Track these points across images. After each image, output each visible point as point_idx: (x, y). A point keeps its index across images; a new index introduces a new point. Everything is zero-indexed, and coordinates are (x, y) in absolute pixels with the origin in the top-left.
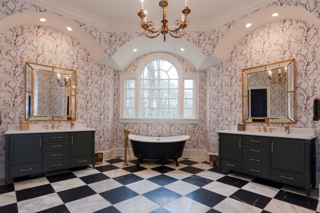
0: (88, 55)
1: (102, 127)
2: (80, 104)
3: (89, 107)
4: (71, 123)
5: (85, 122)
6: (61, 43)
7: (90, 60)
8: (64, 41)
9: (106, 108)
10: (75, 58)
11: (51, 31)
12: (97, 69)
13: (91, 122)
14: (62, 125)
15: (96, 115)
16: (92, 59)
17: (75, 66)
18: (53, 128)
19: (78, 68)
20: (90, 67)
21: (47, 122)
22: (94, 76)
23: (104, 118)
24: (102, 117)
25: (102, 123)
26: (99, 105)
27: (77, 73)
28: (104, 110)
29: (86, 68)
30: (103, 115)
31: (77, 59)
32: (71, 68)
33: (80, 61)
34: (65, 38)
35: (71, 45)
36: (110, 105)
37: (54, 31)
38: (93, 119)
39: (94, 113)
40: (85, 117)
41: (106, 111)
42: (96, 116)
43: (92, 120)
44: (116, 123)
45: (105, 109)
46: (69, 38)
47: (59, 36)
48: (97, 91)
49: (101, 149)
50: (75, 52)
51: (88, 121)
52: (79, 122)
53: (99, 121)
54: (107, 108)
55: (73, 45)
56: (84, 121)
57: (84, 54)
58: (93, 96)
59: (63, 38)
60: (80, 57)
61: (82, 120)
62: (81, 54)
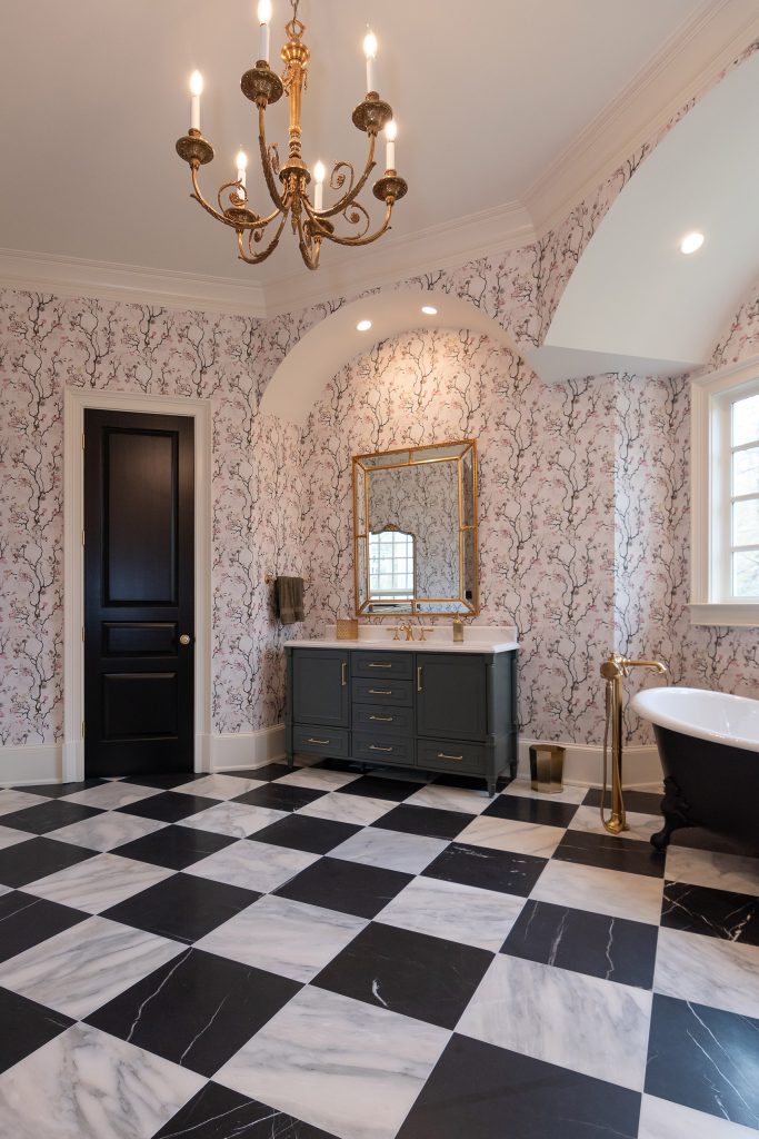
0: (520, 363)
1: (580, 641)
2: (492, 555)
3: (527, 564)
4: (455, 625)
5: (512, 622)
6: (434, 361)
7: (527, 378)
8: (442, 351)
9: (598, 562)
10: (473, 394)
11: (407, 338)
12: (556, 407)
13: (532, 620)
14: (432, 630)
15: (554, 592)
16: (534, 375)
17: (477, 422)
18: (410, 635)
19: (484, 428)
20: (525, 409)
21: (403, 618)
22: (542, 437)
23: (591, 607)
24: (582, 599)
25: (580, 627)
26: (566, 553)
27: (481, 447)
28: (588, 572)
29: (512, 419)
30: (583, 591)
31: (481, 396)
32: (461, 436)
33: (490, 399)
34: (443, 340)
35: (462, 354)
36: (616, 547)
37: (414, 336)
38: (542, 610)
39: (544, 586)
40: (512, 600)
41: (597, 576)
42: (556, 596)
43: (539, 615)
44: (681, 628)
45: (595, 567)
46: (454, 336)
47: (429, 344)
48: (554, 498)
49: (577, 733)
50: (474, 373)
51: (524, 616)
52: (491, 621)
53: (565, 619)
54: (601, 562)
55: (466, 352)
56: (507, 617)
57: (503, 370)
58: (542, 517)
59: (439, 345)
60: (490, 386)
61: (502, 615)
62: (492, 375)
